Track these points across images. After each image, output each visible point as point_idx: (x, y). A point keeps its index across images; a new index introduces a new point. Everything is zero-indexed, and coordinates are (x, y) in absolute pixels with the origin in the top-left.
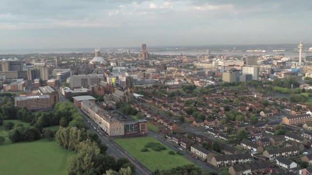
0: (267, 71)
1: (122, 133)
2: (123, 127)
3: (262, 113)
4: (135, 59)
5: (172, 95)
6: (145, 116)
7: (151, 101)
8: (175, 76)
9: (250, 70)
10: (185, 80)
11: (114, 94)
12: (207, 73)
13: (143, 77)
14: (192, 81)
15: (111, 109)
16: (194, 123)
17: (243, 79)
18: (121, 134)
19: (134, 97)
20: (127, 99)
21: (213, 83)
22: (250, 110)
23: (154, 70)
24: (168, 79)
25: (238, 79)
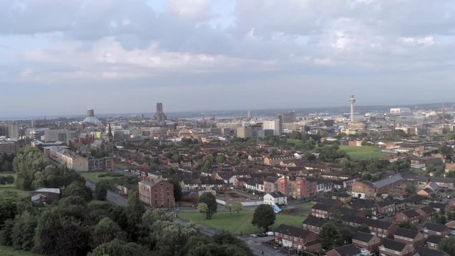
0: (301, 128)
2: (87, 163)
3: (250, 157)
4: (144, 121)
5: (163, 147)
6: (120, 160)
7: (135, 151)
8: (181, 134)
9: (270, 125)
11: (92, 145)
12: (223, 130)
13: (141, 135)
14: (199, 138)
16: (169, 163)
17: (261, 134)
18: (85, 170)
19: (115, 147)
20: (106, 148)
22: (240, 155)
24: (171, 136)
25: (255, 134)
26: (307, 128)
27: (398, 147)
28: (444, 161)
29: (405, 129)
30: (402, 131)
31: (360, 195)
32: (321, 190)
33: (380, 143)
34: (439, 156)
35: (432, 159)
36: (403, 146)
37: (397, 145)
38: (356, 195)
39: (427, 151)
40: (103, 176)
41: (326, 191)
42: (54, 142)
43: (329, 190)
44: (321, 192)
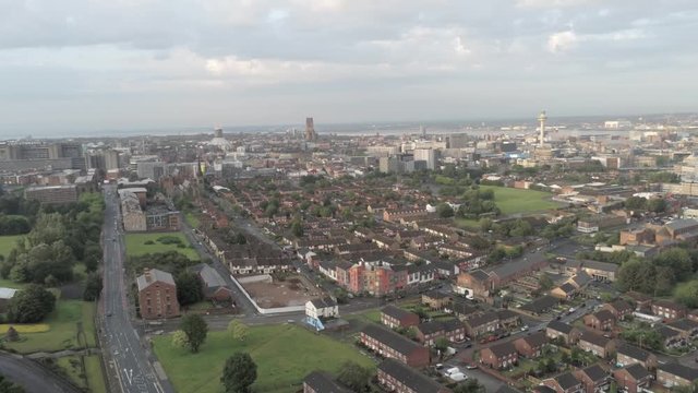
0: (468, 156)
1: (144, 228)
2: (144, 221)
5: (274, 188)
9: (424, 155)
10: (324, 170)
11: (180, 187)
14: (332, 172)
15: (163, 204)
17: (409, 167)
18: (142, 229)
19: (212, 190)
21: (361, 173)
23: (289, 156)
24: (297, 169)
25: (401, 167)
26: (476, 157)
27: (575, 193)
28: (628, 221)
29: (603, 160)
30: (598, 162)
31: (467, 292)
32: (414, 281)
33: (555, 186)
34: (622, 213)
35: (609, 219)
36: (582, 192)
37: (575, 190)
38: (462, 291)
39: (609, 204)
40: (151, 243)
41: (424, 280)
42: (142, 179)
43: (429, 279)
44: (415, 284)
